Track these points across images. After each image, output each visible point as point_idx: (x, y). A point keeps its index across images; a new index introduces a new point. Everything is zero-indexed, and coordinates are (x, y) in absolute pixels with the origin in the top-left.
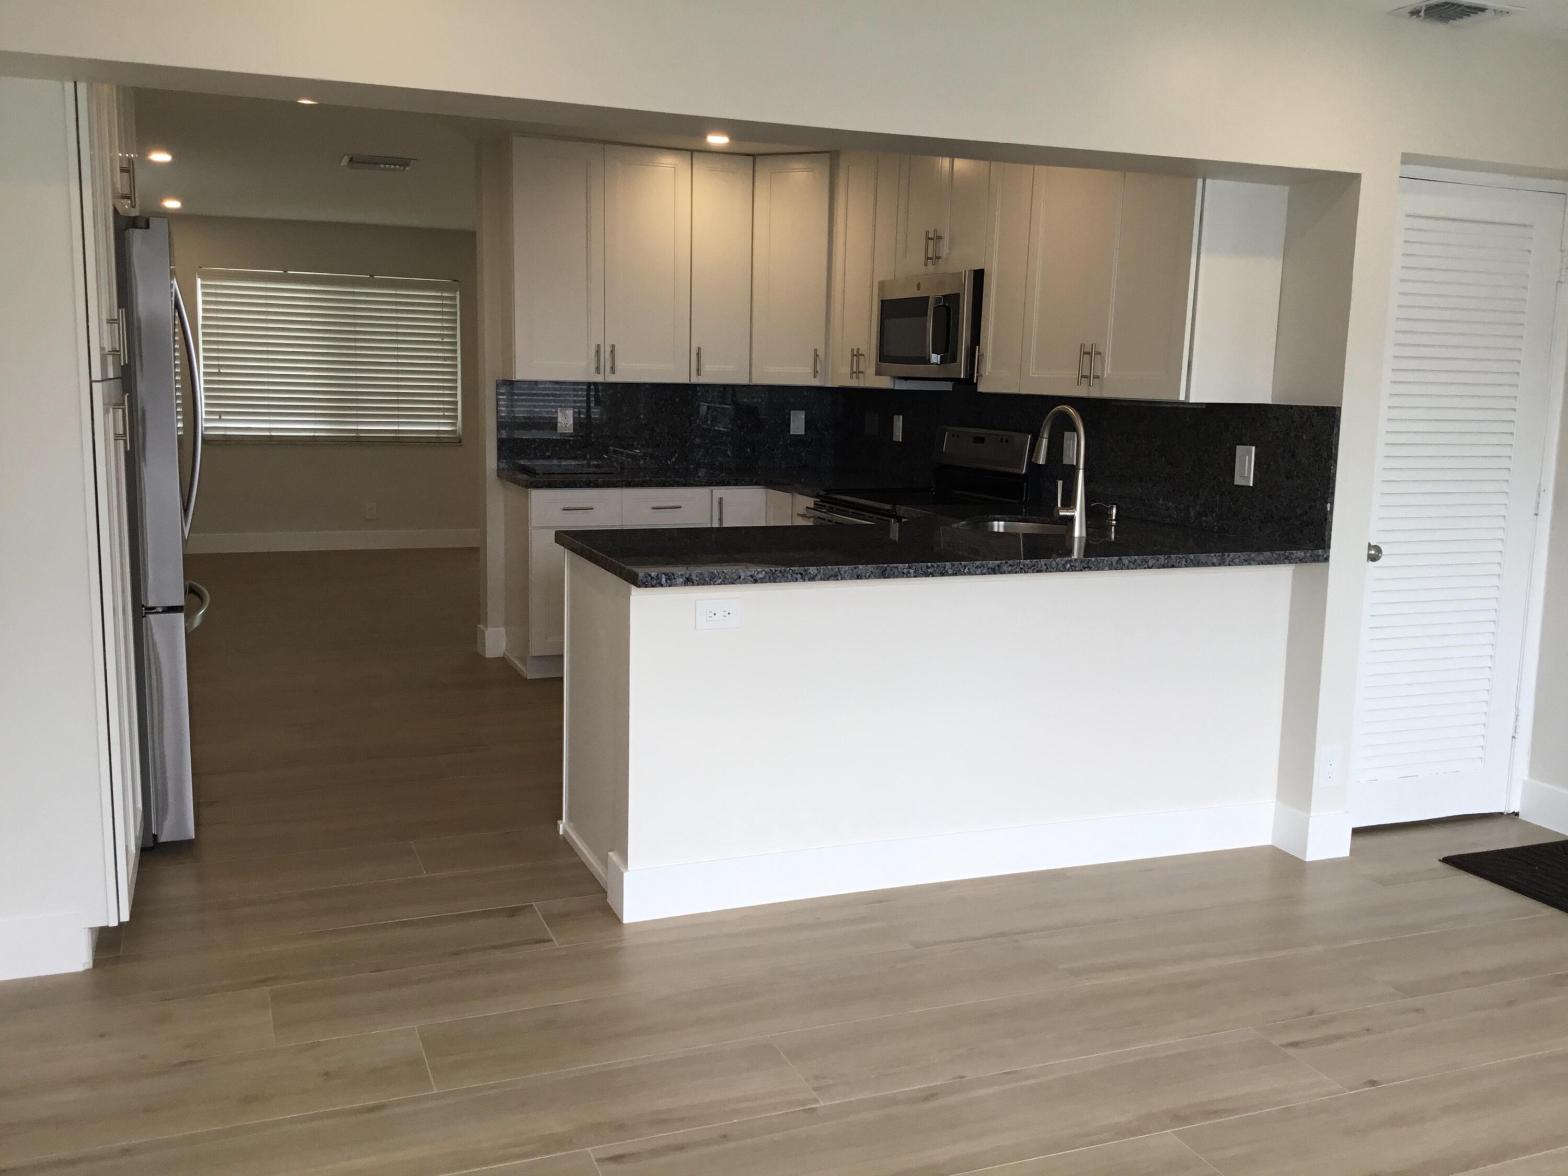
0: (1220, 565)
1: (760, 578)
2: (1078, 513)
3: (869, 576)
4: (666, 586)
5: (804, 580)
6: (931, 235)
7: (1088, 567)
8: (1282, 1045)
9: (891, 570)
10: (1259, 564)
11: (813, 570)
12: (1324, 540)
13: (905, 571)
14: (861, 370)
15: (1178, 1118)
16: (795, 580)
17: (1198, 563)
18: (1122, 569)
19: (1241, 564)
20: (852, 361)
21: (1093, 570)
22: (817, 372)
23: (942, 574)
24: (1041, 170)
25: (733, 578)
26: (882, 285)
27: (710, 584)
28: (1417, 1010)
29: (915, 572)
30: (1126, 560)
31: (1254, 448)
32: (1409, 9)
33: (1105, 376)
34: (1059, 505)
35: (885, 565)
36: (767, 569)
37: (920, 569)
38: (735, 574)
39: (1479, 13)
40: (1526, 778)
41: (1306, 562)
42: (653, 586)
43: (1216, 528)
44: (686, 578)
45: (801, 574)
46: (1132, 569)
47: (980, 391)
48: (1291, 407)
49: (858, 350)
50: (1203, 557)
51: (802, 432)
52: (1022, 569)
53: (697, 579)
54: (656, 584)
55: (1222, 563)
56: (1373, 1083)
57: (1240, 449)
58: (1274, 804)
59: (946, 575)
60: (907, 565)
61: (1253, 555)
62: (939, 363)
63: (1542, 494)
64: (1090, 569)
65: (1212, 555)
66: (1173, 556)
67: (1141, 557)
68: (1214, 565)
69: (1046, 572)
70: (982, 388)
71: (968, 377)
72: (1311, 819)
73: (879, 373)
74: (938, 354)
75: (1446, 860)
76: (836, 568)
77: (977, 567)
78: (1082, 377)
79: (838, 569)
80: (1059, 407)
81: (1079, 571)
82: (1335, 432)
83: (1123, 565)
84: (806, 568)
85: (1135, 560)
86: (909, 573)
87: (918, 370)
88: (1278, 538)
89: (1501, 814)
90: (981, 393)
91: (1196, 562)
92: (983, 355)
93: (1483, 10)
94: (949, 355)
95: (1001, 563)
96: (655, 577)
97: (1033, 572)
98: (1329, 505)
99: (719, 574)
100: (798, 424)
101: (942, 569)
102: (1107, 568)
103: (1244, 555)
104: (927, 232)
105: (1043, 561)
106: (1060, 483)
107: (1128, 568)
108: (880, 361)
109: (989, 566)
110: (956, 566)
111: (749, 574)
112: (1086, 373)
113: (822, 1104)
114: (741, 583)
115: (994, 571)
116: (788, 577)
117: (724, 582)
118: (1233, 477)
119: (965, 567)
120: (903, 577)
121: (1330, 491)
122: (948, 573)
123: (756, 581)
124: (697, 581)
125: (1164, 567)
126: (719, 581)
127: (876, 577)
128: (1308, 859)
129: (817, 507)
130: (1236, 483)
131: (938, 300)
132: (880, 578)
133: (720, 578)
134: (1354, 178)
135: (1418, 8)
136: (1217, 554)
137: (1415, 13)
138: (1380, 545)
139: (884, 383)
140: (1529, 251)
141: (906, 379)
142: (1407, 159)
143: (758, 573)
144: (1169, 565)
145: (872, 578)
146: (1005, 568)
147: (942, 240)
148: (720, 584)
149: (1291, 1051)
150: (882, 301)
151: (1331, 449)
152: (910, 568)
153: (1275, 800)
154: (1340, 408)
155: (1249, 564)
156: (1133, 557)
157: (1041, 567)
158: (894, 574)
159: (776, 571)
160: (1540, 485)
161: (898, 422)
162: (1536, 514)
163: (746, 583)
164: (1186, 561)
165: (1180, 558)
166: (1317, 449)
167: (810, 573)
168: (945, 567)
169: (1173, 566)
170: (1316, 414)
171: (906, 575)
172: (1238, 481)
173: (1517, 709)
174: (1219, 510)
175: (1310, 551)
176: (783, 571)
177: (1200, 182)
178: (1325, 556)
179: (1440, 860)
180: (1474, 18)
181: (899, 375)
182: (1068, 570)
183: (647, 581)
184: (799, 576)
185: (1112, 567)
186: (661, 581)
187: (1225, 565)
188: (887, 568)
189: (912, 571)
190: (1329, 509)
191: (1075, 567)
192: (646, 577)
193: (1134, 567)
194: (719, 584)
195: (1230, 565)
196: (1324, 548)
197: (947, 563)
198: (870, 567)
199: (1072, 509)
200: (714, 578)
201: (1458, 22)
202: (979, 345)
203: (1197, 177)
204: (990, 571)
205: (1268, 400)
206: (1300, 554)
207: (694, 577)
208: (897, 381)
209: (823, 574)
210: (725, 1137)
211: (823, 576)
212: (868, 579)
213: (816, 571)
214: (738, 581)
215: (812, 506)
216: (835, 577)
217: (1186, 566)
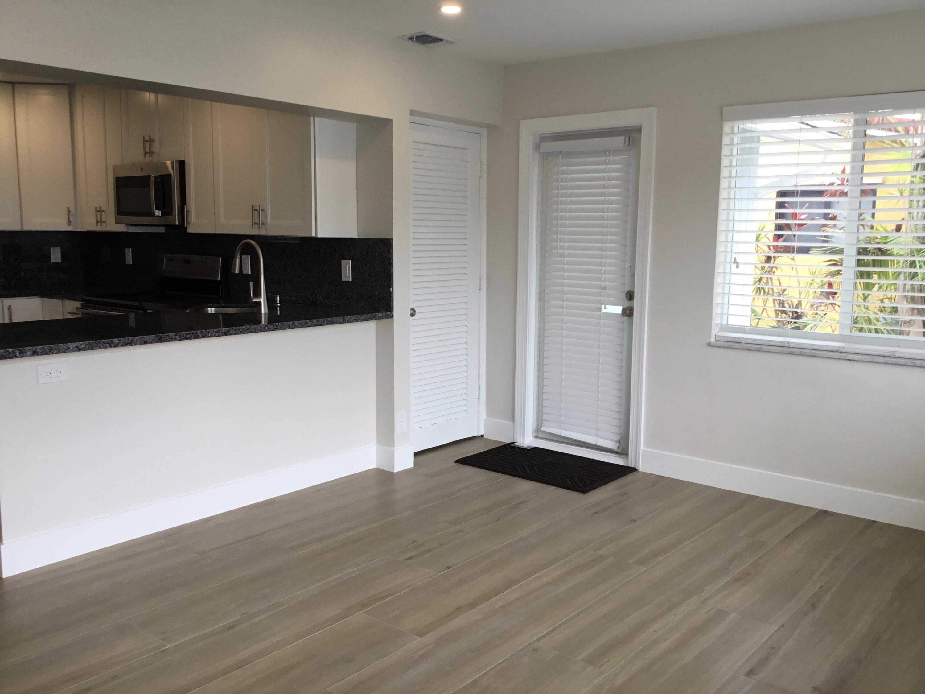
0: (343, 323)
1: (83, 348)
2: (263, 300)
3: (152, 342)
4: (20, 357)
5: (111, 347)
6: (147, 139)
7: (277, 328)
8: (404, 560)
9: (165, 337)
10: (361, 321)
11: (116, 340)
12: (390, 307)
13: (174, 337)
14: (104, 220)
15: (363, 605)
16: (105, 347)
17: (333, 322)
18: (295, 328)
19: (353, 321)
20: (96, 214)
21: (280, 330)
22: (71, 222)
23: (196, 338)
24: (216, 105)
25: (65, 349)
26: (115, 168)
27: (50, 354)
28: (461, 531)
29: (179, 337)
30: (296, 323)
31: (350, 261)
32: (408, 37)
33: (268, 223)
34: (252, 296)
35: (161, 335)
36: (87, 342)
37: (182, 336)
38: (66, 347)
39: (440, 41)
40: (485, 418)
41: (383, 319)
42: (11, 358)
43: (334, 304)
44: (33, 351)
45: (109, 343)
46: (300, 328)
47: (189, 232)
48: (368, 239)
49: (100, 208)
50: (335, 319)
51: (59, 260)
52: (241, 331)
53: (41, 351)
54: (13, 357)
55: (344, 322)
56: (448, 568)
57: (343, 262)
58: (376, 446)
59: (198, 338)
60: (174, 334)
61: (358, 317)
62: (160, 215)
63: (481, 279)
64: (278, 329)
65: (339, 317)
66: (320, 319)
67: (304, 321)
68: (340, 323)
69: (255, 332)
70: (190, 230)
71: (181, 224)
72: (395, 451)
73: (117, 222)
74: (159, 210)
75: (457, 461)
76: (130, 338)
77: (216, 332)
78: (255, 223)
79: (132, 339)
80: (245, 241)
81: (272, 331)
82: (391, 251)
83: (296, 326)
84: (112, 340)
85: (301, 323)
86: (175, 338)
87: (146, 220)
88: (367, 308)
89: (476, 436)
90: (189, 233)
91: (332, 322)
92: (189, 211)
93: (442, 40)
94: (167, 210)
95: (230, 329)
96: (12, 352)
97: (248, 333)
98: (391, 289)
99: (55, 347)
100: (56, 256)
101: (196, 334)
102: (287, 328)
103: (354, 317)
104: (144, 137)
105: (253, 327)
106: (251, 283)
107: (298, 327)
108: (118, 215)
109: (223, 331)
110: (203, 332)
111: (75, 345)
112: (257, 221)
113: (169, 646)
114: (70, 352)
115: (226, 334)
116: (100, 346)
117: (59, 352)
118: (341, 277)
119: (209, 332)
120: (172, 341)
121: (391, 281)
122: (199, 337)
123: (80, 350)
124: (40, 352)
125: (316, 325)
126: (56, 352)
127: (156, 342)
128: (396, 471)
129: (83, 307)
130: (343, 280)
131: (156, 177)
132: (158, 342)
133: (56, 350)
134: (389, 121)
135: (412, 37)
136: (341, 317)
137: (411, 39)
138: (414, 308)
139: (121, 228)
140: (467, 161)
141: (136, 225)
142: (412, 113)
143: (81, 345)
144: (318, 324)
145: (153, 343)
146: (232, 332)
147: (154, 142)
148: (57, 353)
149: (410, 562)
150: (116, 178)
151: (390, 260)
152: (176, 335)
153: (376, 444)
154: (392, 239)
155: (357, 321)
156: (300, 321)
157: (252, 330)
158: (167, 339)
159: (92, 343)
160: (480, 275)
161: (129, 254)
162: (480, 289)
163: (74, 351)
164: (327, 322)
165: (324, 320)
166: (383, 260)
167: (115, 343)
168: (197, 334)
169: (320, 325)
170: (380, 242)
171: (174, 340)
172: (344, 279)
173: (479, 385)
174: (335, 295)
175: (385, 313)
176: (97, 342)
177: (312, 118)
178: (392, 315)
179: (454, 462)
180: (438, 44)
181: (131, 223)
182: (267, 331)
183: (6, 355)
184: (108, 345)
185: (290, 328)
186: (16, 354)
187: (346, 323)
188: (163, 336)
189: (177, 337)
190: (391, 291)
191: (270, 329)
192: (6, 352)
193: (301, 326)
194: (55, 354)
195: (348, 322)
196: (390, 311)
197: (198, 331)
198: (152, 337)
199: (260, 298)
200: (52, 350)
201: (431, 45)
202: (185, 204)
203: (310, 116)
204: (224, 334)
205: (355, 236)
206: (380, 315)
207: (38, 350)
208: (130, 227)
209: (123, 342)
210: (114, 678)
211: (122, 344)
212: (151, 343)
213: (118, 341)
214: (68, 350)
215: (79, 306)
216: (130, 344)
217: (327, 324)
